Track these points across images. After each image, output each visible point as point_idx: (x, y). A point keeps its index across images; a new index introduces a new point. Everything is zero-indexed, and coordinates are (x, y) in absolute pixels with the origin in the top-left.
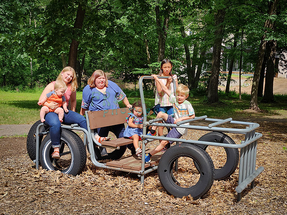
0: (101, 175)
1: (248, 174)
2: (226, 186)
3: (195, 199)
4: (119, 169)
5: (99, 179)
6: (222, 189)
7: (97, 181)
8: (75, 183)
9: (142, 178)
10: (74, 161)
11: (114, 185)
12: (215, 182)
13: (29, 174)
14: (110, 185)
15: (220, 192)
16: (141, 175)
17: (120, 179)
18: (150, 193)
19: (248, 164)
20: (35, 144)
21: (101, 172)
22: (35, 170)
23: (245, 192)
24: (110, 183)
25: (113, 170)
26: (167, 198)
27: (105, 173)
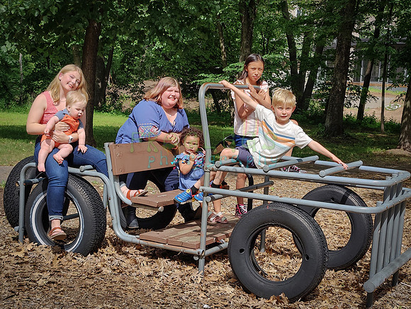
0: (130, 256)
1: (387, 261)
2: (348, 280)
3: (292, 301)
4: (161, 245)
5: (126, 263)
6: (340, 286)
7: (124, 265)
8: (85, 268)
9: (202, 262)
10: (84, 230)
11: (151, 273)
12: (329, 273)
13: (6, 251)
14: (145, 274)
15: (337, 291)
16: (199, 256)
17: (163, 263)
18: (213, 289)
19: (389, 243)
20: (18, 198)
21: (131, 250)
22: (17, 244)
23: (381, 291)
24: (146, 270)
25: (152, 247)
26: (243, 299)
27: (138, 252)
